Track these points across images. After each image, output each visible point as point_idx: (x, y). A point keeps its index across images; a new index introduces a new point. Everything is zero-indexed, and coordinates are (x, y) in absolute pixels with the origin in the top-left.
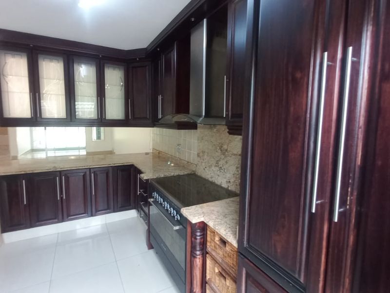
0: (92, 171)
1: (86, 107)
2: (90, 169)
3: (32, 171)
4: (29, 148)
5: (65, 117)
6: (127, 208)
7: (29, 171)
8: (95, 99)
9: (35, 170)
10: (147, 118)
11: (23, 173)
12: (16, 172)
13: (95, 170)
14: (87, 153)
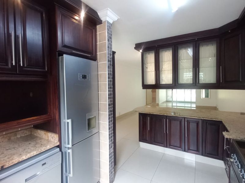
0: (186, 120)
1: (187, 76)
2: (185, 118)
3: (153, 113)
4: (165, 100)
5: (172, 83)
6: (215, 156)
7: (151, 113)
8: (191, 70)
9: (155, 113)
10: (240, 81)
11: (149, 113)
12: (146, 112)
13: (189, 119)
14: (196, 106)
